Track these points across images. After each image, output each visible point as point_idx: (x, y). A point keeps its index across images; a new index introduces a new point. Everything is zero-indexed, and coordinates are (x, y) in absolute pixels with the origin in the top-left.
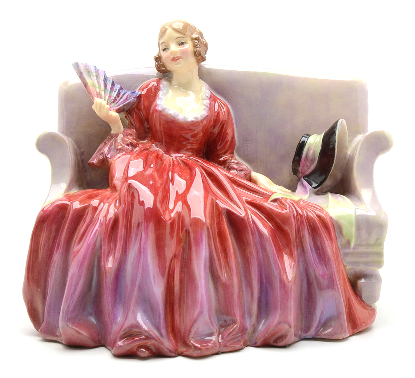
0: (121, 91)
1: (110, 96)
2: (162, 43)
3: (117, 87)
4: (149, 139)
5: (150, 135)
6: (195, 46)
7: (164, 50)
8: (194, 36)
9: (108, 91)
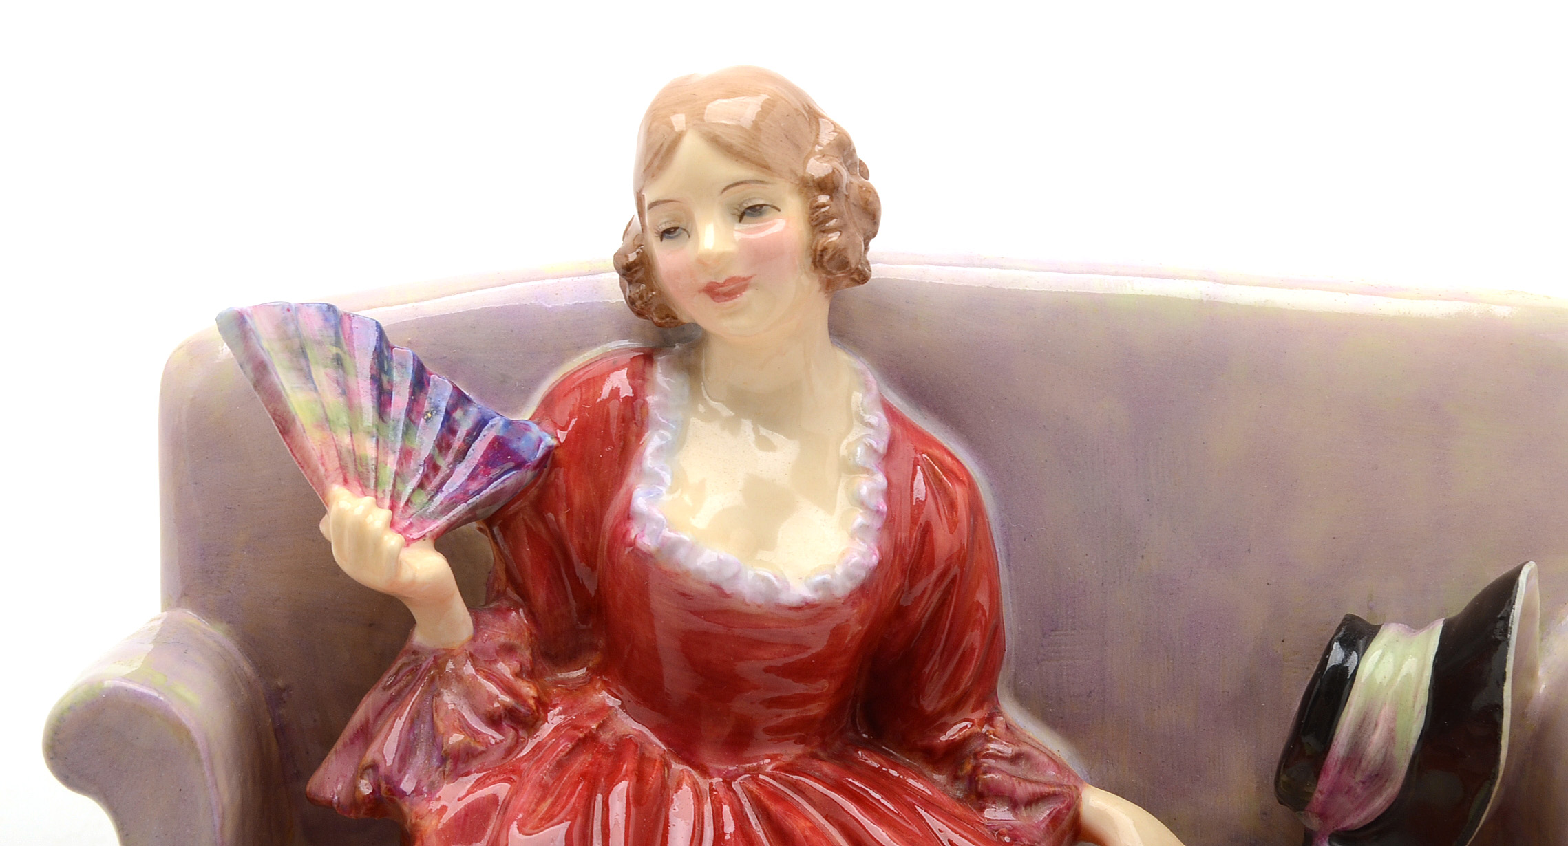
0: (458, 414)
1: (406, 455)
2: (652, 206)
3: (440, 392)
4: (595, 659)
5: (601, 643)
6: (818, 222)
7: (667, 233)
8: (818, 168)
9: (395, 428)
